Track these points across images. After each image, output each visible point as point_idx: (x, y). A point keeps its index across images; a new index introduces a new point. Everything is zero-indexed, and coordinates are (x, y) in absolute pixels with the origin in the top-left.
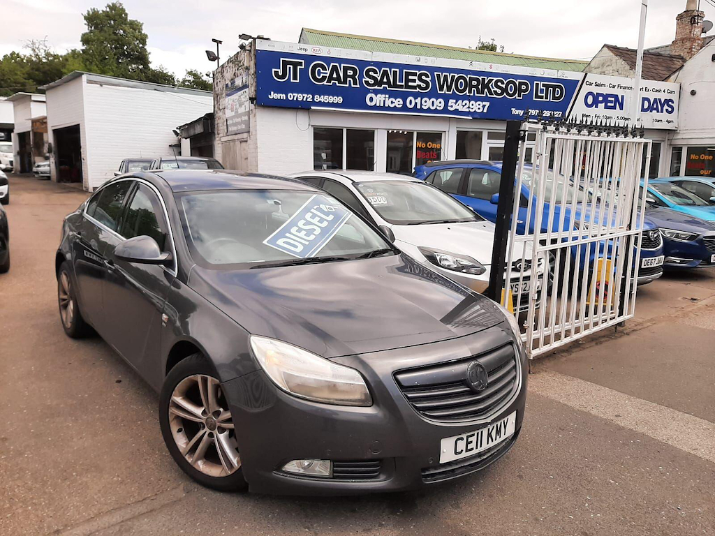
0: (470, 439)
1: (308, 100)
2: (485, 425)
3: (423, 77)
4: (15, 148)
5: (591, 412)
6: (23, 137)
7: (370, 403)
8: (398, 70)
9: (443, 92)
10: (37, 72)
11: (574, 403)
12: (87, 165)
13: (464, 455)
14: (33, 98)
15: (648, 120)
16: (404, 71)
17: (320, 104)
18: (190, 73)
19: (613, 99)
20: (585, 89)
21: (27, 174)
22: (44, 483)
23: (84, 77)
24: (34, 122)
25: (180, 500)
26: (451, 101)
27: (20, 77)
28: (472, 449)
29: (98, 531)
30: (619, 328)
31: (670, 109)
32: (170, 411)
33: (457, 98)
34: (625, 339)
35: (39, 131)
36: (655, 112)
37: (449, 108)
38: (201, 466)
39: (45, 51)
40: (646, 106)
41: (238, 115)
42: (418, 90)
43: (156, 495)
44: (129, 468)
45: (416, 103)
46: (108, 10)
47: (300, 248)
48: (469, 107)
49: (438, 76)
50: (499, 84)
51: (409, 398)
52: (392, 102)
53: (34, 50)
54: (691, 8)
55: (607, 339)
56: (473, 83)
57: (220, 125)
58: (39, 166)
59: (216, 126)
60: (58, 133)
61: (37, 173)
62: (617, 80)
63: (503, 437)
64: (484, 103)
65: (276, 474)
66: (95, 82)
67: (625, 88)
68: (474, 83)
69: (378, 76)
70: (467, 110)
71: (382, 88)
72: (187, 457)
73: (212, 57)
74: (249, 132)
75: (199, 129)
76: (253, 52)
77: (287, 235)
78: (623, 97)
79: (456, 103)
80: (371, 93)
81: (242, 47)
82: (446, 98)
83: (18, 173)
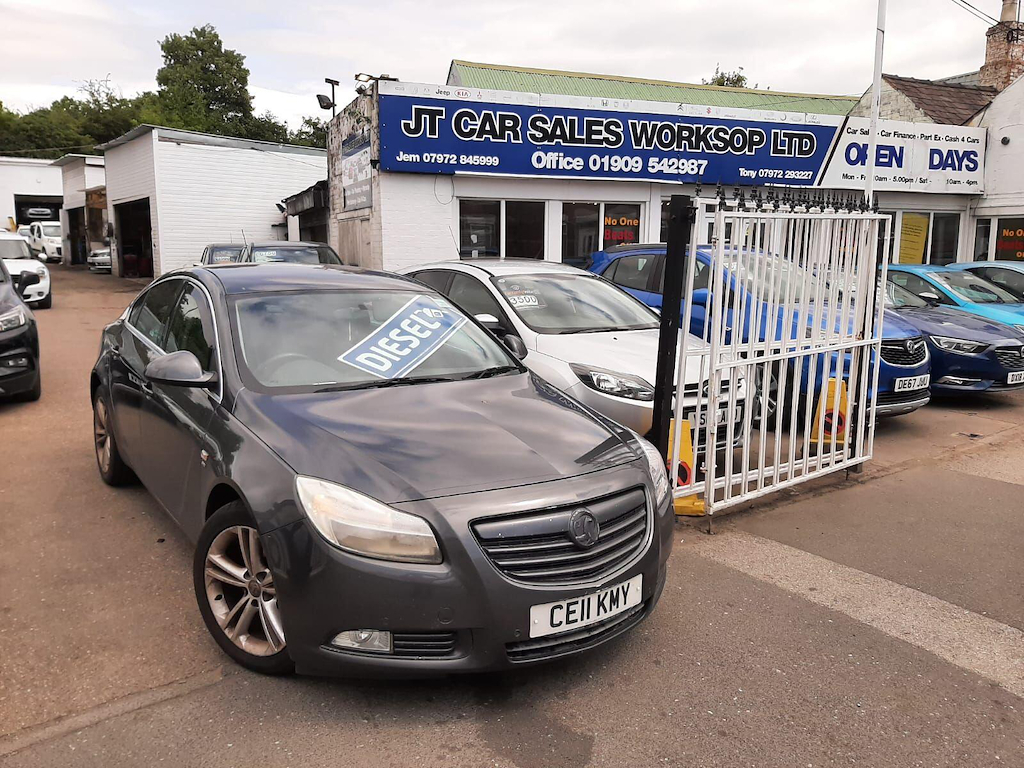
0: (572, 608)
1: (451, 162)
2: (593, 590)
3: (612, 128)
4: (64, 230)
5: (778, 584)
6: (75, 214)
7: (440, 560)
8: (576, 118)
9: (641, 148)
10: (96, 125)
11: (758, 573)
12: (159, 254)
13: (564, 628)
14: (87, 162)
15: (940, 182)
16: (586, 119)
17: (468, 167)
18: (308, 122)
19: (887, 152)
20: (847, 139)
21: (81, 266)
22: (50, 663)
23: (155, 133)
24: (89, 194)
25: (215, 684)
26: (651, 160)
27: (73, 131)
28: (576, 621)
29: (108, 718)
30: (853, 475)
31: (972, 166)
32: (206, 572)
33: (661, 156)
34: (858, 489)
35: (96, 206)
36: (949, 169)
37: (650, 169)
38: (243, 642)
39: (107, 94)
40: (936, 161)
41: (357, 184)
42: (605, 145)
43: (187, 678)
44: (158, 645)
45: (602, 164)
46: (194, 36)
47: (388, 365)
48: (678, 168)
49: (634, 125)
50: (721, 134)
51: (489, 554)
52: (569, 163)
53: (92, 94)
54: (1008, 18)
55: (832, 489)
56: (683, 134)
57: (336, 197)
58: (95, 255)
59: (331, 199)
60: (120, 209)
61: (93, 264)
62: (891, 126)
63: (622, 608)
64: (700, 162)
65: (324, 649)
66: (170, 140)
67: (904, 136)
68: (685, 134)
69: (549, 127)
70: (676, 172)
71: (553, 143)
72: (226, 631)
73: (325, 103)
74: (371, 207)
75: (308, 203)
76: (375, 98)
77: (373, 348)
78: (901, 149)
79: (659, 163)
80: (538, 150)
81: (360, 91)
82: (646, 156)
83: (68, 264)
